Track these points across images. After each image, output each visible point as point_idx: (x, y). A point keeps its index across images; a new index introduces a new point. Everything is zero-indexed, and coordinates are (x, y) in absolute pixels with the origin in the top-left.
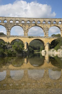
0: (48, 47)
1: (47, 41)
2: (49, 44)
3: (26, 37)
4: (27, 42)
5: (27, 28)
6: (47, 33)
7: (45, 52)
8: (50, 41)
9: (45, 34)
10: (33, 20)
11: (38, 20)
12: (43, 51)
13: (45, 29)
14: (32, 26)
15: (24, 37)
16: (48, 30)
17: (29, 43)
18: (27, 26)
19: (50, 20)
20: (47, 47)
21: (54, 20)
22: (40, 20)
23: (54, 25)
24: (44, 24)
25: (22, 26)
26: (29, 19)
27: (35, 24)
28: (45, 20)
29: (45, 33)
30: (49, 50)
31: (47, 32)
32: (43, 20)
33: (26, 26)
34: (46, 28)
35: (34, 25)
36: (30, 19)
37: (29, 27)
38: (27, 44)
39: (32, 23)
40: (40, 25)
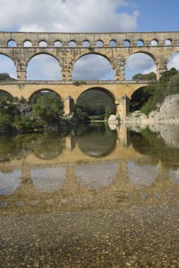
0: (125, 107)
1: (122, 93)
2: (127, 99)
3: (67, 82)
4: (70, 97)
5: (70, 60)
6: (122, 72)
7: (118, 119)
8: (129, 92)
9: (117, 75)
10: (84, 39)
11: (97, 37)
12: (112, 117)
13: (115, 61)
14: (82, 54)
15: (63, 82)
16: (123, 63)
17: (75, 98)
18: (69, 55)
19: (128, 38)
20: (122, 108)
21: (139, 38)
22: (102, 39)
23: (139, 50)
24: (114, 49)
25: (55, 54)
26: (73, 37)
27: (90, 49)
28: (115, 37)
29: (117, 72)
30: (127, 115)
31: (122, 68)
32: (111, 38)
34: (119, 58)
35: (88, 51)
36: (77, 35)
37: (73, 58)
38: (71, 101)
39: (81, 46)
40: (103, 51)
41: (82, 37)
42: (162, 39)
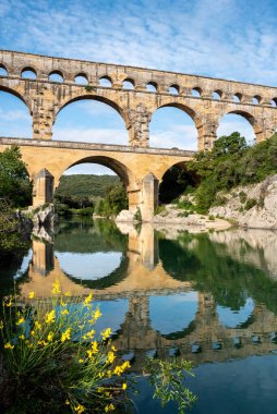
0: (152, 196)
1: (144, 172)
3: (43, 143)
4: (46, 171)
5: (51, 105)
6: (144, 135)
8: (159, 168)
9: (136, 138)
10: (79, 71)
11: (102, 71)
13: (132, 115)
14: (74, 96)
15: (34, 142)
16: (145, 119)
17: (56, 175)
18: (49, 97)
19: (155, 79)
21: (172, 81)
22: (110, 74)
23: (173, 100)
24: (131, 93)
25: (21, 91)
26: (57, 65)
27: (89, 88)
28: (134, 74)
29: (136, 134)
30: (156, 212)
31: (144, 127)
32: (126, 76)
33: (45, 92)
34: (139, 109)
35: (85, 93)
36: (66, 63)
37: (56, 101)
38: (49, 179)
39: (72, 82)
40: (112, 96)
41: (75, 67)
42: (208, 88)
